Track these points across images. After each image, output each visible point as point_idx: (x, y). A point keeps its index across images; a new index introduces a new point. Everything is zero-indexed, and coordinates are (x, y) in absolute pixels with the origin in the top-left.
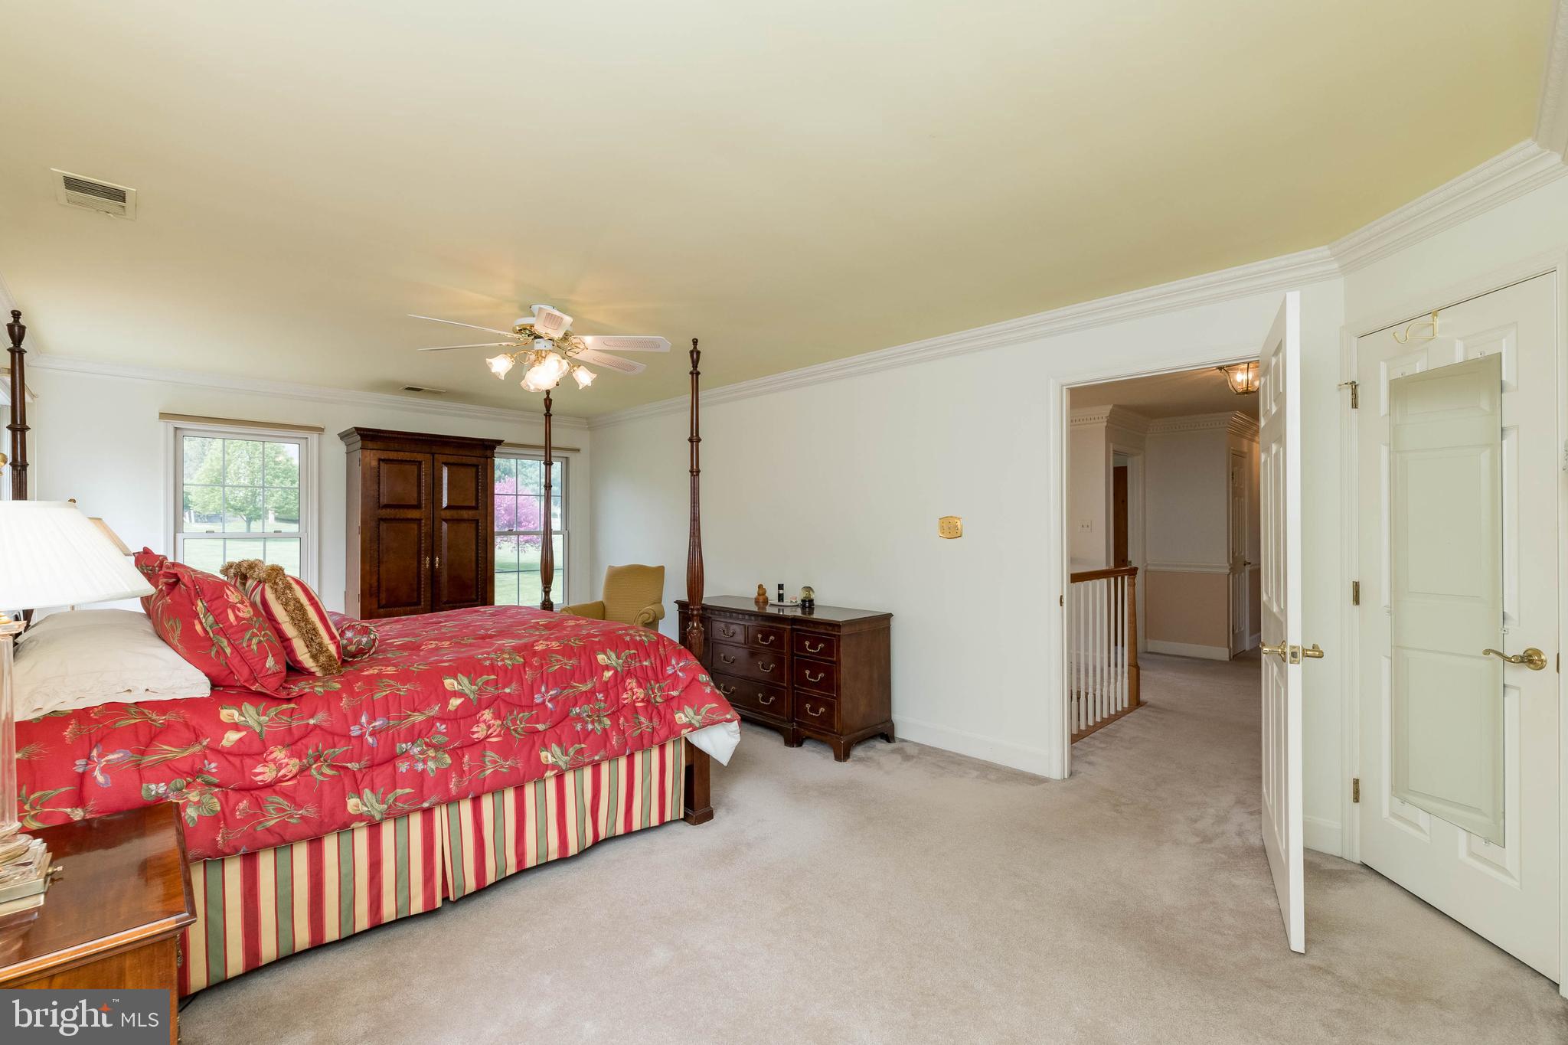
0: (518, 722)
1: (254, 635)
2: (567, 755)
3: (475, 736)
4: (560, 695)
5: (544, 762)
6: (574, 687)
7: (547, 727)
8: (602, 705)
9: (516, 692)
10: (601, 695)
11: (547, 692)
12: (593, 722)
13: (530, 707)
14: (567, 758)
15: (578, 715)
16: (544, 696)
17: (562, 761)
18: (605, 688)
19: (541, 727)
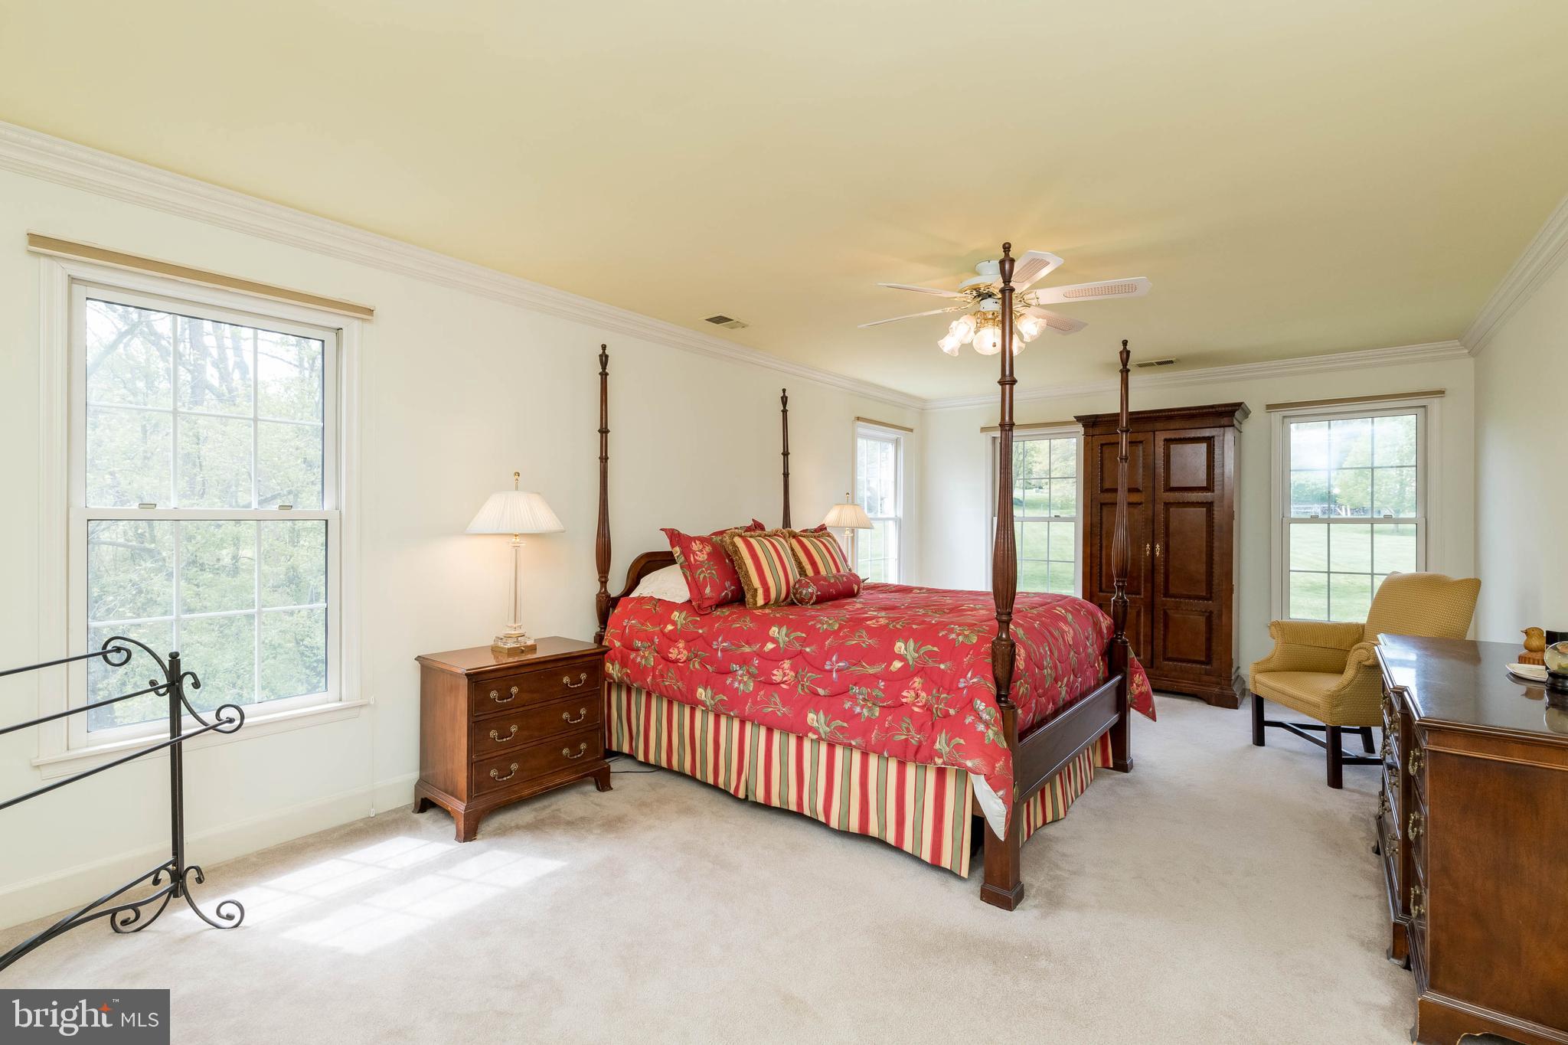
0: (805, 680)
1: (703, 572)
2: (828, 726)
3: (774, 678)
4: (847, 668)
5: (809, 723)
6: (863, 667)
7: (827, 694)
8: (881, 694)
9: (814, 654)
10: (883, 684)
11: (837, 662)
12: (862, 707)
13: (822, 670)
14: (828, 729)
15: (855, 694)
16: (834, 664)
17: (824, 729)
18: (889, 677)
19: (821, 691)
